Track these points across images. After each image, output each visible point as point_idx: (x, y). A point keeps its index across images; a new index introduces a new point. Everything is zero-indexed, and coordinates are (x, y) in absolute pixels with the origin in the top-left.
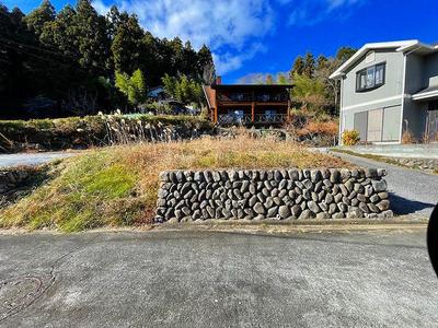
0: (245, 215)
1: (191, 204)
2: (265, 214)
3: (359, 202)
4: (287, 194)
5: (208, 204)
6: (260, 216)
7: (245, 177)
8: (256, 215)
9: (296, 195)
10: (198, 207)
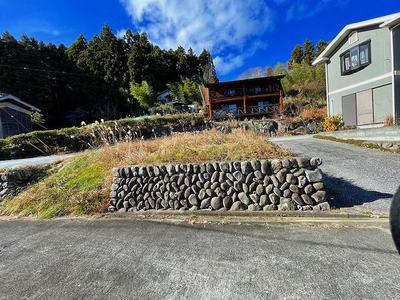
0: (180, 206)
1: (136, 196)
2: (198, 206)
3: (291, 193)
4: (219, 185)
5: (150, 196)
6: (194, 207)
7: (181, 171)
8: (190, 206)
9: (227, 187)
10: (142, 199)
